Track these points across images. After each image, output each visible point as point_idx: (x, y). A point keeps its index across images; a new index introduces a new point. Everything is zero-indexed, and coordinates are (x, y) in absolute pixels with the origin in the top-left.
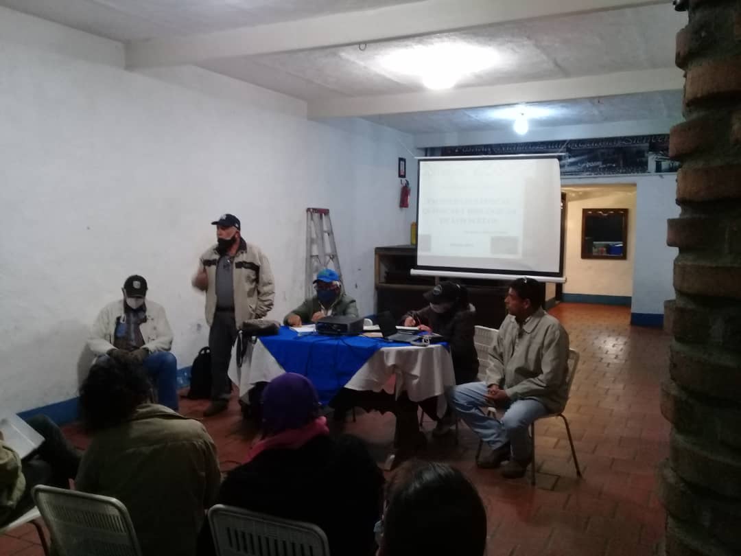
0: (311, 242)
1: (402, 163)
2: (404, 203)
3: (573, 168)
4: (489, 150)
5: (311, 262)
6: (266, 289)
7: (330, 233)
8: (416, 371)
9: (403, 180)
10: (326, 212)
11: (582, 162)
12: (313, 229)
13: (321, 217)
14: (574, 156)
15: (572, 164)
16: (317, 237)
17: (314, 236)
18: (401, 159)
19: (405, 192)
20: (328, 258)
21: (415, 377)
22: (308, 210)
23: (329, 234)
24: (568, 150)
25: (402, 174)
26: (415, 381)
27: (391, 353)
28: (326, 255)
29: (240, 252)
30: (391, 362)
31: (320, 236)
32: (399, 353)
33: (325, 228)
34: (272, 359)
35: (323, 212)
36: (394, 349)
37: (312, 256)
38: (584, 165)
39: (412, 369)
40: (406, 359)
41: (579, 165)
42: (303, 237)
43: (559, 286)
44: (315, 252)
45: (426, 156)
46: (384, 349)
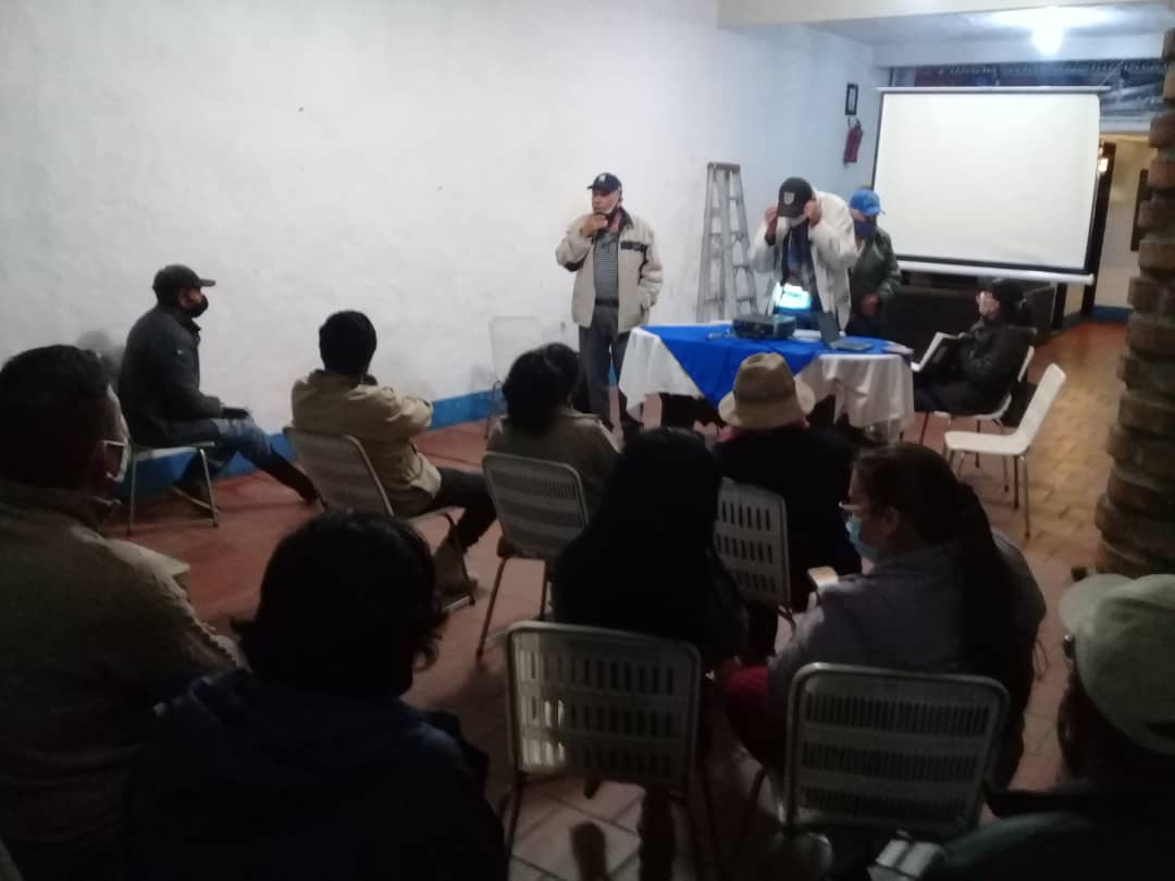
0: (711, 213)
1: (853, 91)
2: (850, 155)
3: (1129, 105)
4: (995, 71)
5: (710, 242)
6: (654, 275)
7: (740, 201)
8: (864, 388)
9: (852, 118)
10: (735, 169)
11: (1143, 95)
12: (716, 196)
13: (727, 176)
14: (1132, 85)
15: (1127, 98)
16: (721, 205)
17: (716, 205)
18: (850, 86)
19: (854, 138)
20: (733, 238)
21: (862, 395)
22: (710, 166)
23: (737, 203)
24: (1125, 75)
25: (851, 108)
26: (861, 402)
27: (832, 362)
28: (731, 233)
29: (625, 228)
30: (831, 374)
31: (725, 205)
32: (843, 364)
33: (732, 194)
34: (675, 364)
35: (731, 170)
36: (836, 358)
37: (711, 235)
38: (1147, 100)
39: (859, 383)
40: (852, 371)
41: (1139, 98)
42: (701, 206)
43: (1089, 291)
44: (717, 228)
45: (890, 85)
46: (825, 357)
